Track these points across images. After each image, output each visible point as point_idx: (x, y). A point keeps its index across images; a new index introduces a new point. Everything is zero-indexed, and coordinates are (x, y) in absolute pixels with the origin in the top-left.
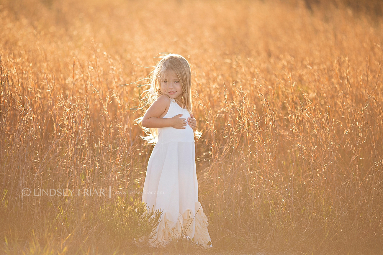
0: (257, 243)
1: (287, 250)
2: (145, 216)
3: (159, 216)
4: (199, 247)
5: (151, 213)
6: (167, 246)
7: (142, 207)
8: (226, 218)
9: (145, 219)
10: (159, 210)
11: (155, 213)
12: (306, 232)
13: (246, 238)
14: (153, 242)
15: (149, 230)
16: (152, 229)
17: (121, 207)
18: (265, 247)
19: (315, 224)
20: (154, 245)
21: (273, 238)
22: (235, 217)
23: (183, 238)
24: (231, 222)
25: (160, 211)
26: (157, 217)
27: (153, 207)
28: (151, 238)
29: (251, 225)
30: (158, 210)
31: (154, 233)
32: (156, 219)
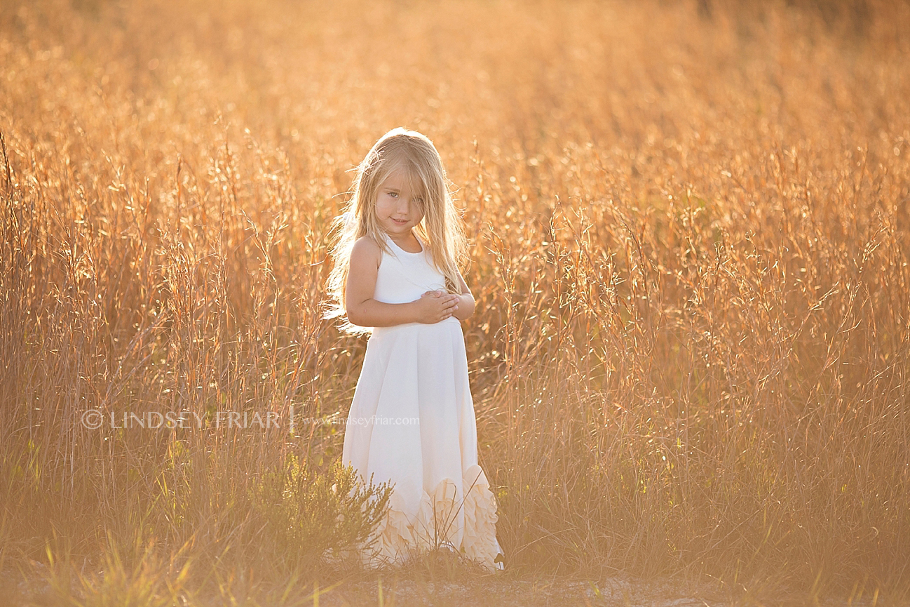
0: (609, 556)
1: (677, 570)
2: (354, 498)
3: (386, 498)
4: (477, 566)
5: (366, 490)
6: (404, 565)
7: (347, 478)
8: (535, 501)
9: (354, 505)
10: (385, 484)
11: (377, 490)
12: (717, 529)
13: (582, 545)
14: (374, 556)
15: (365, 531)
16: (370, 528)
17: (300, 478)
18: (626, 564)
19: (739, 512)
20: (375, 564)
21: (645, 544)
22: (556, 498)
23: (439, 546)
24: (549, 509)
25: (387, 486)
26: (382, 500)
27: (372, 477)
28: (368, 549)
29: (594, 514)
30: (383, 485)
31: (374, 537)
32: (379, 505)
